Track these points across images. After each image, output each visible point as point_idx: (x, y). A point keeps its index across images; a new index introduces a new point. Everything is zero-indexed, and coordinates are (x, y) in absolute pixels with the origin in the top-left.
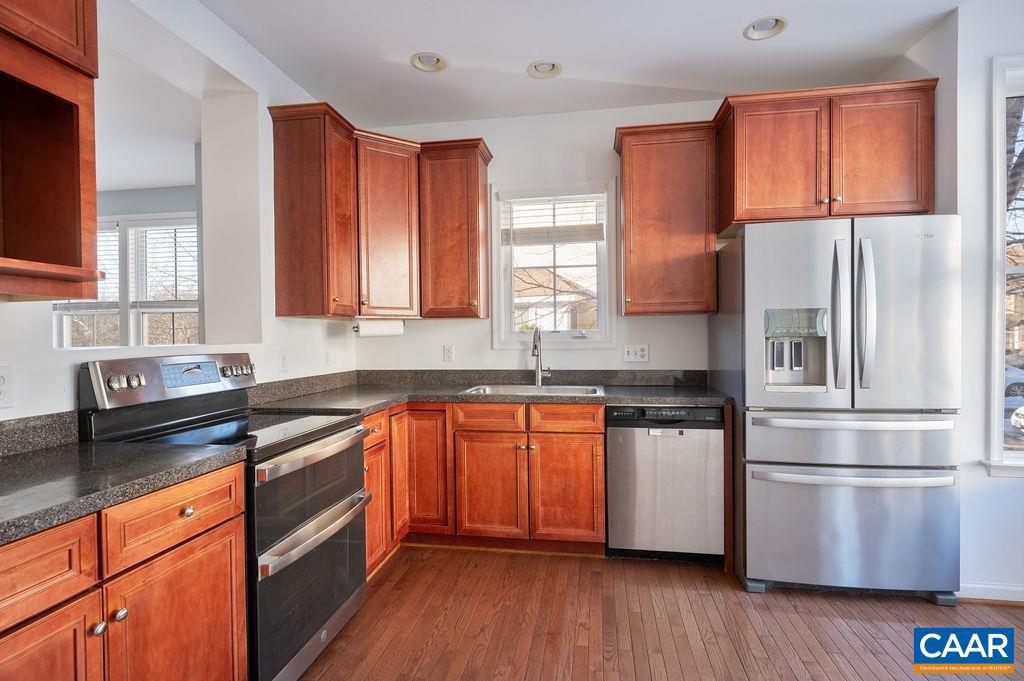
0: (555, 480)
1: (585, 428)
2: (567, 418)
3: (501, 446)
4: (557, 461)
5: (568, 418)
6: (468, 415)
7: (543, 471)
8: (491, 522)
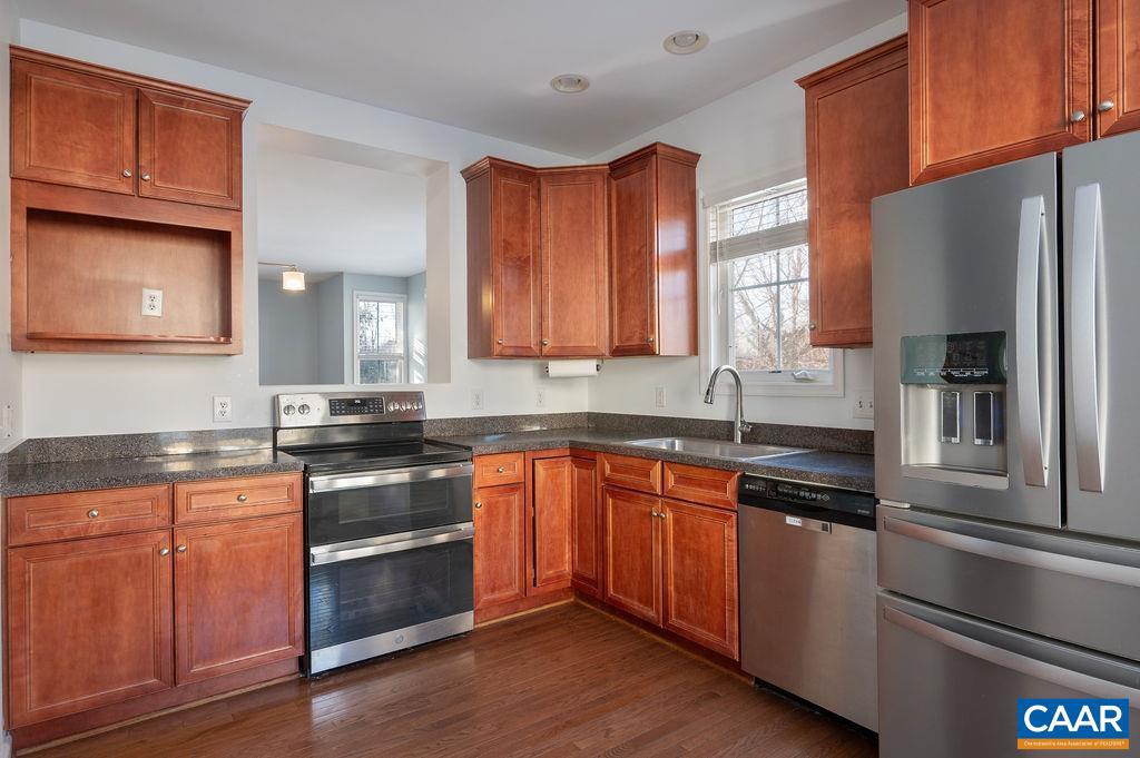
0: (688, 561)
1: (717, 501)
2: (700, 484)
3: (639, 508)
4: (690, 539)
5: (700, 486)
6: (613, 469)
7: (675, 548)
8: (632, 597)
